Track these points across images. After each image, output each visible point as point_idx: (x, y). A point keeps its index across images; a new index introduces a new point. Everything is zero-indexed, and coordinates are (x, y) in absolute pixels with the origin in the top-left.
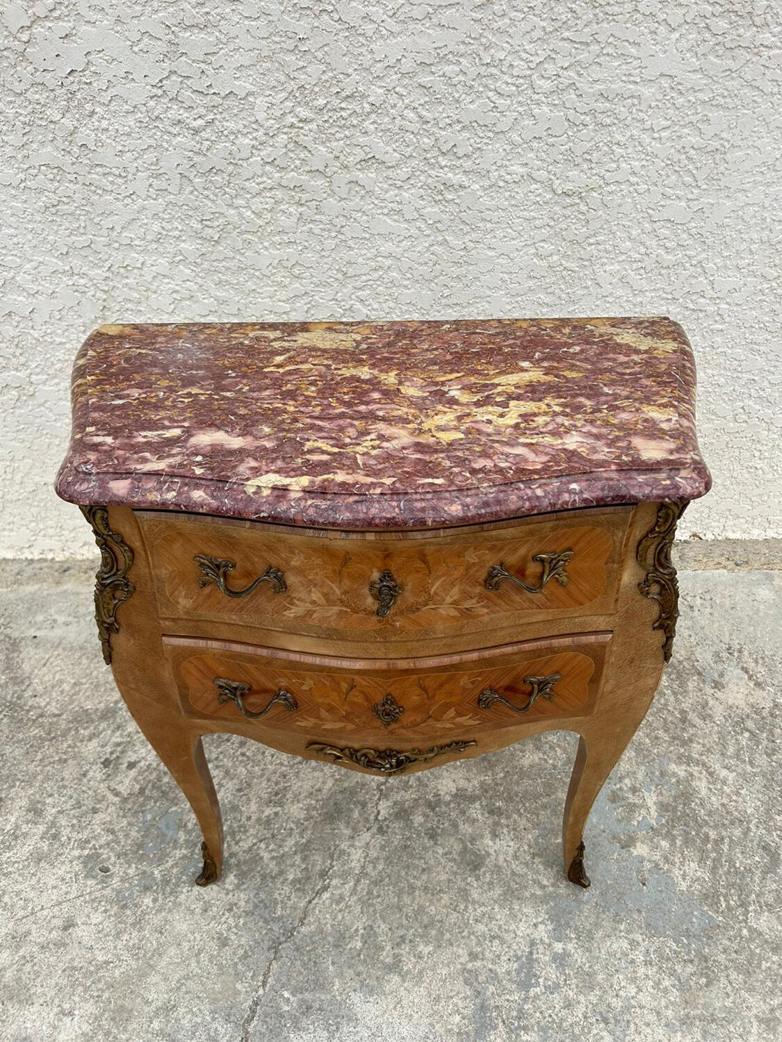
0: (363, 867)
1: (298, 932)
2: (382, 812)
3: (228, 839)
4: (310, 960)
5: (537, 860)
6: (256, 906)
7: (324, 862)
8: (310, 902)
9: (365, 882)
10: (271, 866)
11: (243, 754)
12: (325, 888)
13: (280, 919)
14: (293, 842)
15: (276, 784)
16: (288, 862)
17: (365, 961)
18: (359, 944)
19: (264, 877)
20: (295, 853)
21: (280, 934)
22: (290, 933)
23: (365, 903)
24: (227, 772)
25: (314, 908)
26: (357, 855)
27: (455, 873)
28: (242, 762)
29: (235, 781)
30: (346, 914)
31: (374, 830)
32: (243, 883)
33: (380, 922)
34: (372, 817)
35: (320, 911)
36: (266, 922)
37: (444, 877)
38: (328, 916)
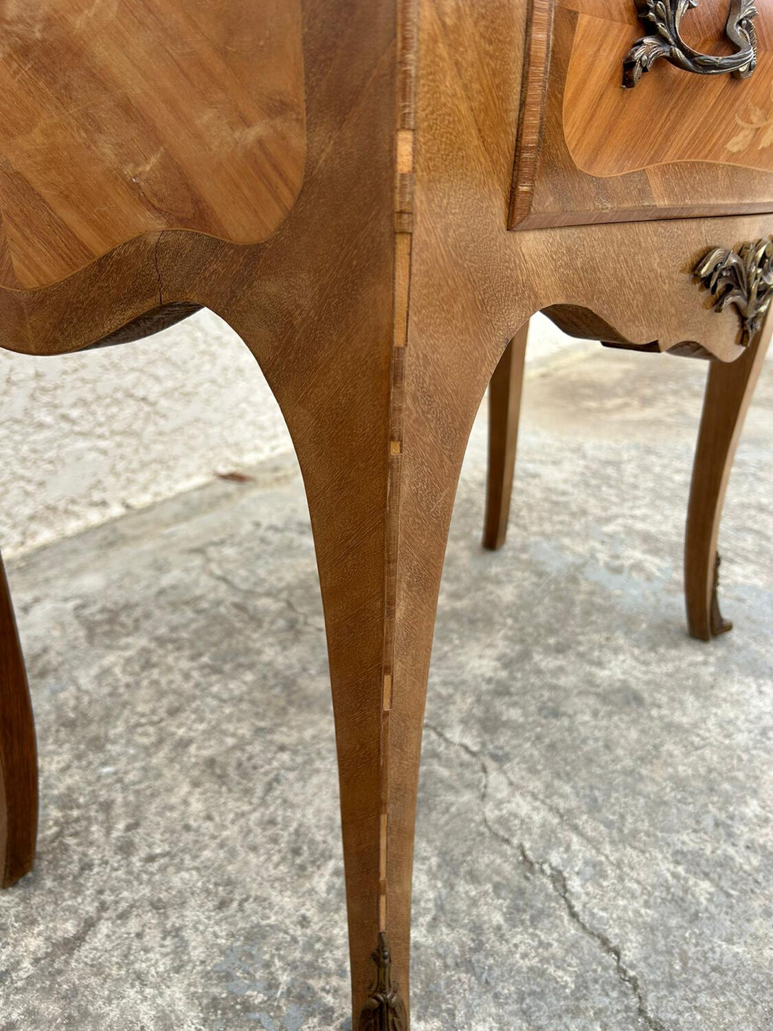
0: (553, 809)
1: (632, 966)
2: (468, 741)
3: (316, 984)
4: (705, 975)
5: (662, 650)
6: (525, 1014)
7: (503, 855)
8: (574, 915)
9: (583, 820)
10: (448, 939)
11: (151, 859)
12: (558, 878)
13: (582, 985)
14: (424, 878)
15: (275, 840)
16: (462, 906)
17: (743, 892)
18: (706, 885)
19: (466, 964)
20: (452, 887)
21: (618, 1000)
22: (628, 982)
23: (627, 839)
24: (157, 906)
25: (593, 915)
26: (522, 805)
27: (635, 722)
28: (163, 869)
29: (193, 902)
30: (633, 874)
31: (491, 765)
32: (452, 1013)
33: (674, 838)
34: (466, 757)
35: (604, 909)
36: (576, 1012)
37: (634, 734)
38: (621, 902)
